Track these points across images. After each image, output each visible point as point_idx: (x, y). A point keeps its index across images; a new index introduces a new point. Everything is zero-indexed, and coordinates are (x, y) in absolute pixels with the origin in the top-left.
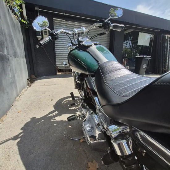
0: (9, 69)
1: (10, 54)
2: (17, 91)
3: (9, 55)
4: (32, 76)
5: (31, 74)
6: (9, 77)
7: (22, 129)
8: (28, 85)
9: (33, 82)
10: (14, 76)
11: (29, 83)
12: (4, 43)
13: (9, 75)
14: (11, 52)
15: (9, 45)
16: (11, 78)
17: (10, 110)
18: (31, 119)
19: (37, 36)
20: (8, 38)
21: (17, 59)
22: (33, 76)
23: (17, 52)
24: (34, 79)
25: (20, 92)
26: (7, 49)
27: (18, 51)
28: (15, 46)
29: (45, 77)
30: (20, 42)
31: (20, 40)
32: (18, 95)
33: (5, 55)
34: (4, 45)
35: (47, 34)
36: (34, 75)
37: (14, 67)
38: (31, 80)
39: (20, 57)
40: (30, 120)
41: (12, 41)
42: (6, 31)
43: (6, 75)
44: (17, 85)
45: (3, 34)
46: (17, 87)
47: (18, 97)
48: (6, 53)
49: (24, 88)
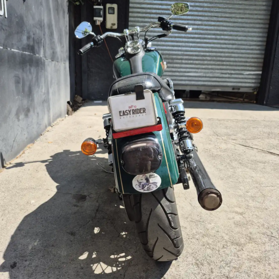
0: (43, 79)
1: (46, 55)
2: (49, 116)
3: (45, 57)
4: (76, 97)
5: (76, 94)
6: (42, 92)
7: (51, 157)
8: (68, 114)
9: (77, 109)
10: (48, 93)
11: (70, 109)
12: (41, 40)
13: (42, 88)
14: (49, 52)
15: (48, 41)
16: (44, 94)
17: (39, 139)
18: (64, 151)
19: (95, 18)
20: (47, 30)
21: (55, 64)
22: (79, 99)
23: (56, 52)
24: (79, 105)
25: (53, 121)
26: (43, 49)
27: (58, 49)
28: (54, 42)
29: (100, 102)
30: (64, 33)
31: (63, 29)
32: (50, 125)
33: (41, 58)
34: (41, 43)
35: (114, 13)
36: (81, 96)
37: (49, 76)
38: (74, 105)
39: (60, 60)
40: (62, 151)
41: (52, 34)
42: (46, 21)
43: (39, 87)
44: (51, 107)
45: (41, 27)
46: (50, 109)
47: (50, 127)
48: (42, 55)
49: (60, 116)
